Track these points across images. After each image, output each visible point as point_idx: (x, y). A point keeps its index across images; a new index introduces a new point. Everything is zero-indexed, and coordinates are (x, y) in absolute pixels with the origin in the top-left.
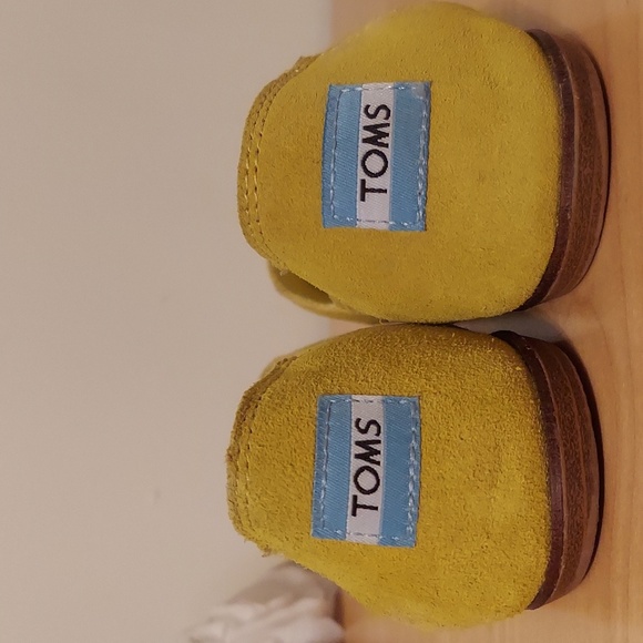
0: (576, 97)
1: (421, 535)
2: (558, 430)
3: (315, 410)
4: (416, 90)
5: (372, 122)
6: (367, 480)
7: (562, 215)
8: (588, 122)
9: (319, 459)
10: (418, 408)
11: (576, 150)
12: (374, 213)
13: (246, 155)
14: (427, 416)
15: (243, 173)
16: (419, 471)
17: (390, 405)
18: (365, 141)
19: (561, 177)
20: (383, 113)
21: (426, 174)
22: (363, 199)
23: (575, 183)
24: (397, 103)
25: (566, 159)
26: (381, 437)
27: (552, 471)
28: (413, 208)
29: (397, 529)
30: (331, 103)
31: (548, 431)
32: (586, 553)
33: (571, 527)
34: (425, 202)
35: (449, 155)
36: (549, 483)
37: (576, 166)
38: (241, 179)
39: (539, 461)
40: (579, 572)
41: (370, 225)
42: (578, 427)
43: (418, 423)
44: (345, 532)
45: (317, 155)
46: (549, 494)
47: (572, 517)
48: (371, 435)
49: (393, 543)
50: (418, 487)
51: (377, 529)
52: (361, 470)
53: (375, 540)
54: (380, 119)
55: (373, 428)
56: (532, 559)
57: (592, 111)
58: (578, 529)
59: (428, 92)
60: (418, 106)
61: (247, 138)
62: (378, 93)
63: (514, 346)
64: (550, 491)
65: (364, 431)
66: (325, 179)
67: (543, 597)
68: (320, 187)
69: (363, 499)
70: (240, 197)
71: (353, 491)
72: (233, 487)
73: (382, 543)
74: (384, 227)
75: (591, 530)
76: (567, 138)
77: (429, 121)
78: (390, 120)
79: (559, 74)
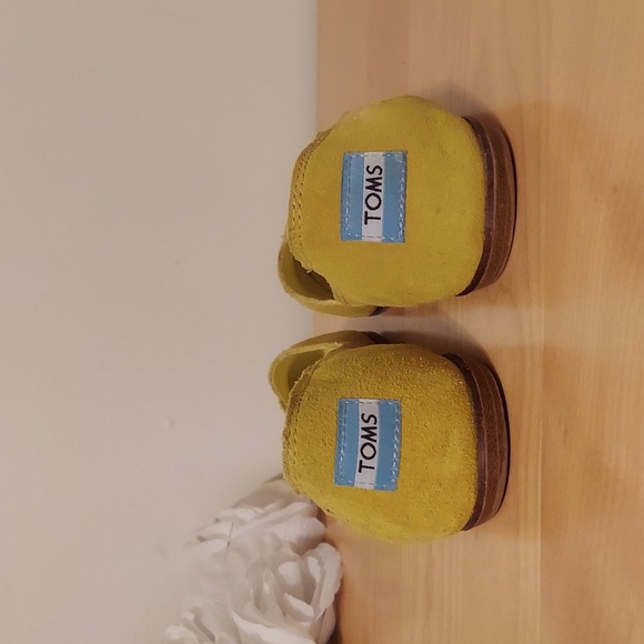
0: (495, 162)
1: (399, 483)
2: (484, 422)
3: (337, 408)
4: (398, 157)
5: (371, 176)
6: (368, 451)
7: (487, 232)
8: (502, 176)
9: (339, 438)
10: (399, 408)
11: (495, 193)
12: (373, 231)
13: (293, 196)
14: (405, 412)
15: (292, 207)
16: (400, 445)
17: (383, 406)
18: (367, 188)
19: (486, 210)
20: (378, 171)
21: (405, 207)
22: (366, 223)
23: (495, 213)
24: (386, 164)
25: (489, 199)
26: (377, 425)
27: (479, 447)
28: (396, 230)
29: (385, 480)
30: (346, 165)
31: (478, 422)
32: (499, 495)
33: (489, 480)
34: (404, 225)
35: (418, 196)
36: (477, 454)
37: (495, 202)
38: (290, 211)
39: (472, 441)
40: (495, 507)
41: (371, 239)
42: (496, 418)
43: (400, 417)
44: (354, 481)
45: (338, 197)
46: (477, 459)
47: (491, 474)
48: (371, 424)
49: (383, 489)
50: (399, 455)
51: (373, 480)
52: (365, 445)
53: (372, 487)
54: (376, 175)
55: (372, 419)
56: (466, 499)
57: (504, 169)
58: (494, 482)
59: (405, 158)
60: (399, 166)
61: (294, 185)
62: (374, 158)
63: (459, 367)
64: (478, 459)
65: (367, 422)
66: (343, 211)
67: (472, 523)
68: (339, 217)
69: (365, 463)
70: (290, 222)
71: (360, 457)
72: (286, 454)
73: (376, 488)
74: (379, 240)
75: (501, 483)
76: (489, 186)
77: (406, 176)
78: (382, 175)
79: (484, 146)
